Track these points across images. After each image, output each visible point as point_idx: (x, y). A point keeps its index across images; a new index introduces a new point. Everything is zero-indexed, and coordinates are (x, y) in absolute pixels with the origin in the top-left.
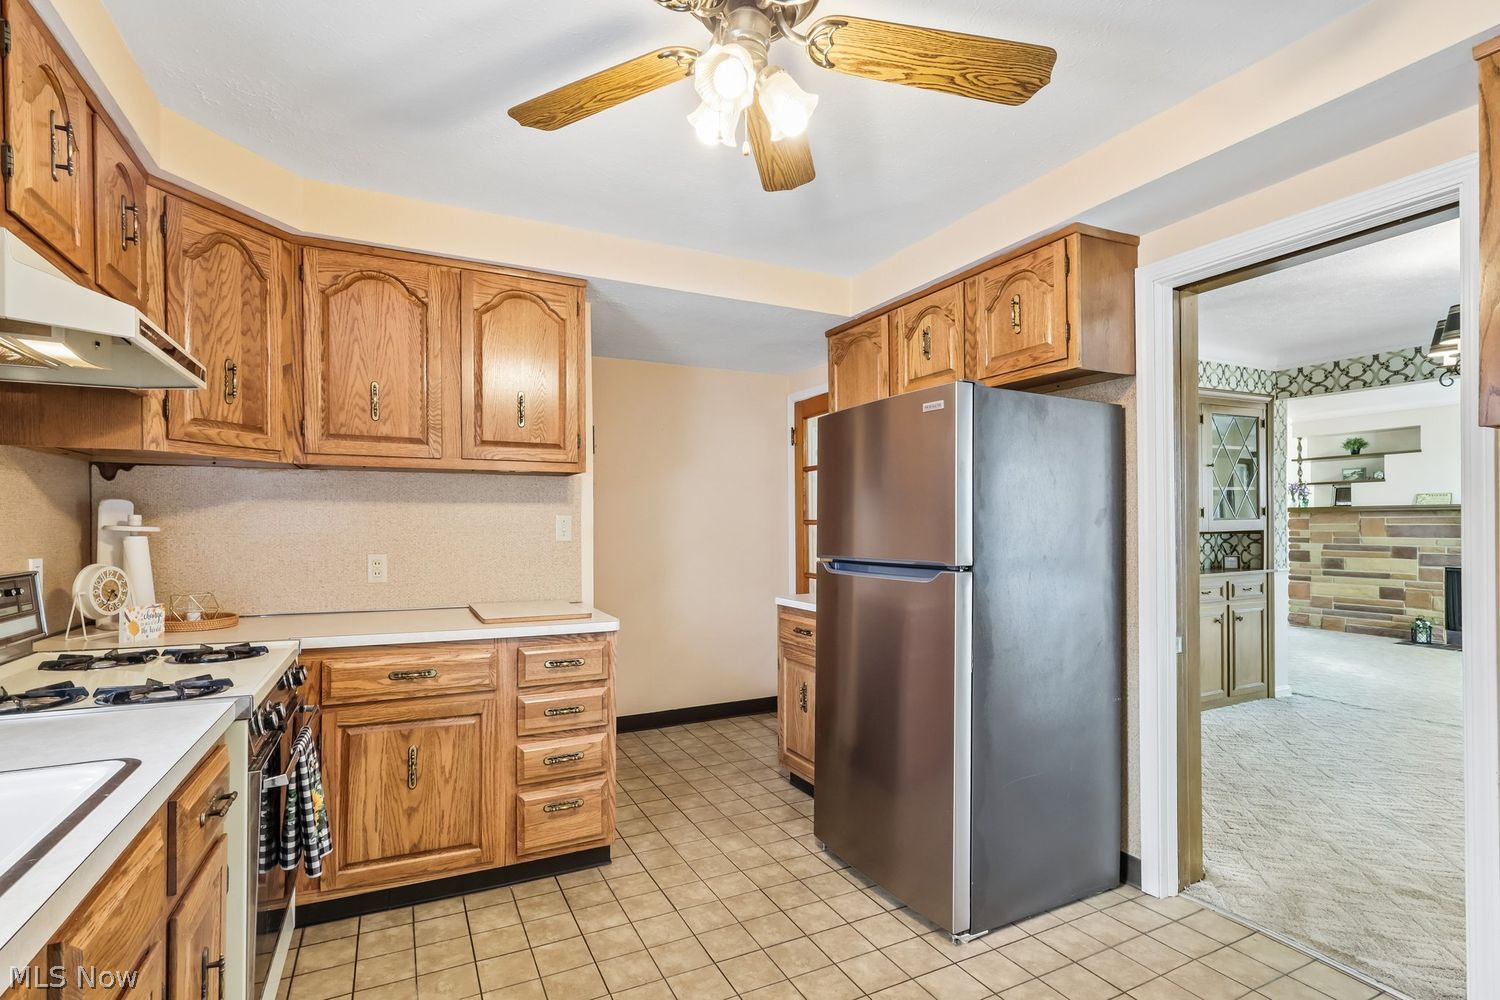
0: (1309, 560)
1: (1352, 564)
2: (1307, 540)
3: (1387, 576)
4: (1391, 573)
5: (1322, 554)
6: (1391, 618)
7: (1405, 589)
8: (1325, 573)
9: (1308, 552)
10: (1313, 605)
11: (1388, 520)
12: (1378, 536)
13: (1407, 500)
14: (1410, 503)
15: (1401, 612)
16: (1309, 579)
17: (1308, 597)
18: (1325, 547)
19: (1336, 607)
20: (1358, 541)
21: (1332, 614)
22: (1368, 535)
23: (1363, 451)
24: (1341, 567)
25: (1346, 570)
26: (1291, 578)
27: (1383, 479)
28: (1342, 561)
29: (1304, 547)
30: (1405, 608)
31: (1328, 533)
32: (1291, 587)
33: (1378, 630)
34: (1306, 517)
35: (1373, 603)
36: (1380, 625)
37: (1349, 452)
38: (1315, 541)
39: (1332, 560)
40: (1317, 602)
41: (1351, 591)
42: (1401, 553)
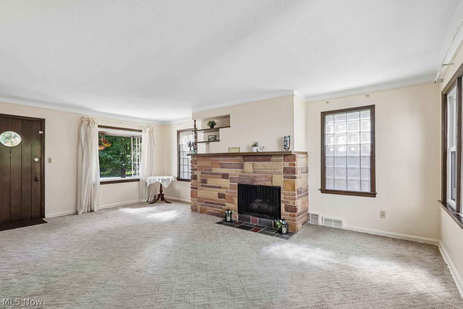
0: (197, 180)
1: (210, 182)
2: (196, 170)
3: (220, 187)
4: (221, 186)
5: (201, 176)
6: (221, 208)
7: (226, 193)
8: (202, 186)
9: (197, 175)
10: (198, 201)
11: (221, 160)
12: (217, 168)
13: (226, 151)
14: (227, 152)
15: (224, 205)
16: (196, 188)
17: (196, 197)
18: (202, 173)
19: (206, 202)
20: (211, 170)
21: (204, 205)
22: (214, 168)
23: (215, 127)
24: (206, 183)
25: (208, 184)
26: (192, 188)
27: (219, 141)
28: (206, 180)
29: (196, 173)
30: (225, 203)
31: (202, 166)
32: (192, 192)
33: (218, 213)
34: (196, 158)
35: (216, 200)
36: (217, 211)
37: (209, 127)
38: (199, 171)
39: (203, 179)
40: (200, 200)
41: (209, 195)
42: (225, 176)
